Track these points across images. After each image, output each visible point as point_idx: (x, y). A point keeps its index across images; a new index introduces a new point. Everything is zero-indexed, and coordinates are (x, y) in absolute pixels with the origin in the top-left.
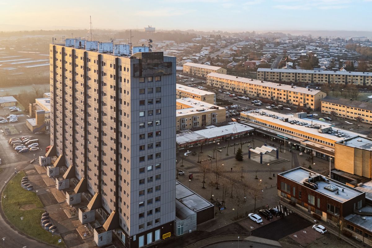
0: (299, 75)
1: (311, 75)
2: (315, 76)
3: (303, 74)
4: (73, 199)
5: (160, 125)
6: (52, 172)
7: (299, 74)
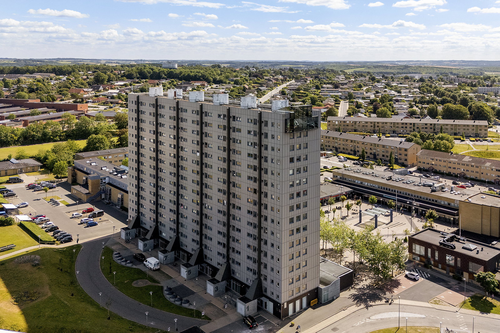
0: (378, 125)
1: (393, 124)
2: (398, 125)
3: (383, 123)
4: (191, 272)
5: (307, 183)
6: (146, 245)
7: (378, 123)
